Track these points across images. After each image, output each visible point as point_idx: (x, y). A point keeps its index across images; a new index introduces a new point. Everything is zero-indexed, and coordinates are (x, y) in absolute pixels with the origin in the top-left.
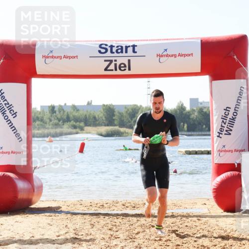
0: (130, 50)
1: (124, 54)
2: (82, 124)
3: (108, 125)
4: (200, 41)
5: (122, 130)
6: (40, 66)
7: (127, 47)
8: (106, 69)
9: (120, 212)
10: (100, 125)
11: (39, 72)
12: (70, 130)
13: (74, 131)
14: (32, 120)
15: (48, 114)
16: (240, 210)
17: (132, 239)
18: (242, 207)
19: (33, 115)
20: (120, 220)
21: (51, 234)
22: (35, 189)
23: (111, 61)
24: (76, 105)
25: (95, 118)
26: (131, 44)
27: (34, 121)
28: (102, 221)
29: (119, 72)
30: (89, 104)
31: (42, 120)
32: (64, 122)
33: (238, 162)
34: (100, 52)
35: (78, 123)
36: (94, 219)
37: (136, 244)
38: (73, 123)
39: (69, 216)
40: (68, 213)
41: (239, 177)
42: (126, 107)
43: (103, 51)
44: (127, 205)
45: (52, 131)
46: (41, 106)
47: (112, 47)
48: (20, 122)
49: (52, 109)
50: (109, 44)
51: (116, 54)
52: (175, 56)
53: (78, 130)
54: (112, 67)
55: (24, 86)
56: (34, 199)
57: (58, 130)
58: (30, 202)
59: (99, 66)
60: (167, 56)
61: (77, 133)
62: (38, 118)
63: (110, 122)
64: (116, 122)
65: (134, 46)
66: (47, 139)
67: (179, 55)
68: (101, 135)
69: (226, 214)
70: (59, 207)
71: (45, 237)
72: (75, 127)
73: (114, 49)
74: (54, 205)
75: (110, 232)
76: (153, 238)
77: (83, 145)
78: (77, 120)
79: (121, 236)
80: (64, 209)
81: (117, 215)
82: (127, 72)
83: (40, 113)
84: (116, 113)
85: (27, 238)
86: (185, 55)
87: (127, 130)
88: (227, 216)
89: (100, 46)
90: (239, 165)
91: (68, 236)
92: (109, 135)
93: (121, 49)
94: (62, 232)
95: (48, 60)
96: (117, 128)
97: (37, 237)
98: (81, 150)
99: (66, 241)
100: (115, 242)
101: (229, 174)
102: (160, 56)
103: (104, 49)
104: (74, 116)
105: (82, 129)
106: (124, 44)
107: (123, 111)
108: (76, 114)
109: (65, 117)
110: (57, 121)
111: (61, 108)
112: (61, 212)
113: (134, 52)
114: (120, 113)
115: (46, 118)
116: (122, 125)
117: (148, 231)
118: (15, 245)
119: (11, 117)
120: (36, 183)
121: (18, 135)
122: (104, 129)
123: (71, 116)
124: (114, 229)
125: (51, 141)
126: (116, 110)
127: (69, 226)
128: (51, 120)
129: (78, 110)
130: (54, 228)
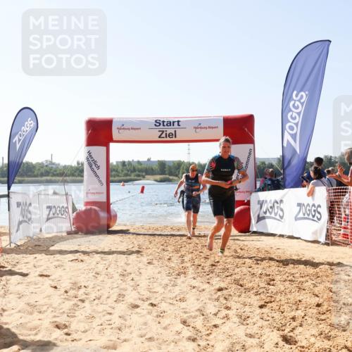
0: (176, 124)
1: (172, 127)
2: (144, 174)
3: (161, 174)
4: (222, 118)
5: (171, 177)
6: (116, 134)
7: (174, 122)
8: (160, 137)
9: (169, 233)
10: (155, 174)
11: (114, 138)
12: (136, 178)
13: (139, 178)
14: (110, 171)
15: (121, 167)
16: (249, 232)
17: (177, 251)
18: (251, 229)
19: (110, 167)
20: (169, 238)
21: (123, 248)
22: (112, 218)
23: (163, 132)
24: (141, 160)
25: (152, 169)
26: (176, 120)
27: (112, 171)
28: (157, 239)
29: (168, 139)
30: (149, 160)
31: (117, 171)
32: (132, 172)
33: (248, 199)
34: (156, 125)
35: (141, 173)
36: (152, 238)
37: (180, 254)
38: (137, 173)
39: (135, 235)
40: (133, 234)
41: (249, 209)
42: (173, 162)
43: (158, 124)
44: (174, 228)
45: (125, 178)
46: (117, 162)
47: (163, 122)
48: (102, 173)
49: (124, 163)
50: (162, 120)
51: (166, 127)
52: (206, 128)
53: (141, 178)
54: (164, 135)
55: (105, 148)
56: (111, 224)
57: (128, 178)
58: (109, 226)
59: (155, 134)
60: (201, 128)
61: (140, 180)
62: (114, 170)
63: (163, 172)
64: (167, 172)
65: (178, 122)
66: (122, 184)
67: (209, 127)
68: (156, 181)
69: (240, 234)
70: (128, 230)
71: (119, 250)
72: (139, 176)
73: (165, 124)
74: (124, 228)
75: (162, 247)
76: (191, 251)
77: (143, 188)
78: (140, 171)
79: (169, 249)
80: (131, 231)
81: (167, 235)
82: (174, 139)
83: (115, 166)
84: (167, 166)
85: (106, 250)
86: (212, 128)
87: (175, 178)
88: (241, 236)
89: (156, 121)
90: (249, 202)
91: (134, 250)
92: (162, 181)
93: (170, 124)
94: (130, 247)
95: (120, 131)
96: (167, 176)
97: (114, 249)
98: (142, 191)
99: (132, 253)
100: (166, 253)
101: (242, 207)
102: (196, 128)
103: (158, 123)
104: (138, 168)
105: (144, 177)
106: (172, 120)
107: (172, 164)
108: (140, 167)
109: (132, 169)
110: (126, 172)
111: (129, 163)
112: (129, 233)
113: (179, 125)
114: (170, 167)
115: (120, 170)
116: (171, 174)
117: (187, 246)
118: (99, 255)
119: (95, 169)
120: (112, 214)
121: (100, 181)
122: (158, 177)
123: (136, 168)
124: (165, 245)
125: (123, 185)
126: (167, 164)
127: (135, 242)
128: (122, 171)
129: (141, 164)
130: (124, 244)
